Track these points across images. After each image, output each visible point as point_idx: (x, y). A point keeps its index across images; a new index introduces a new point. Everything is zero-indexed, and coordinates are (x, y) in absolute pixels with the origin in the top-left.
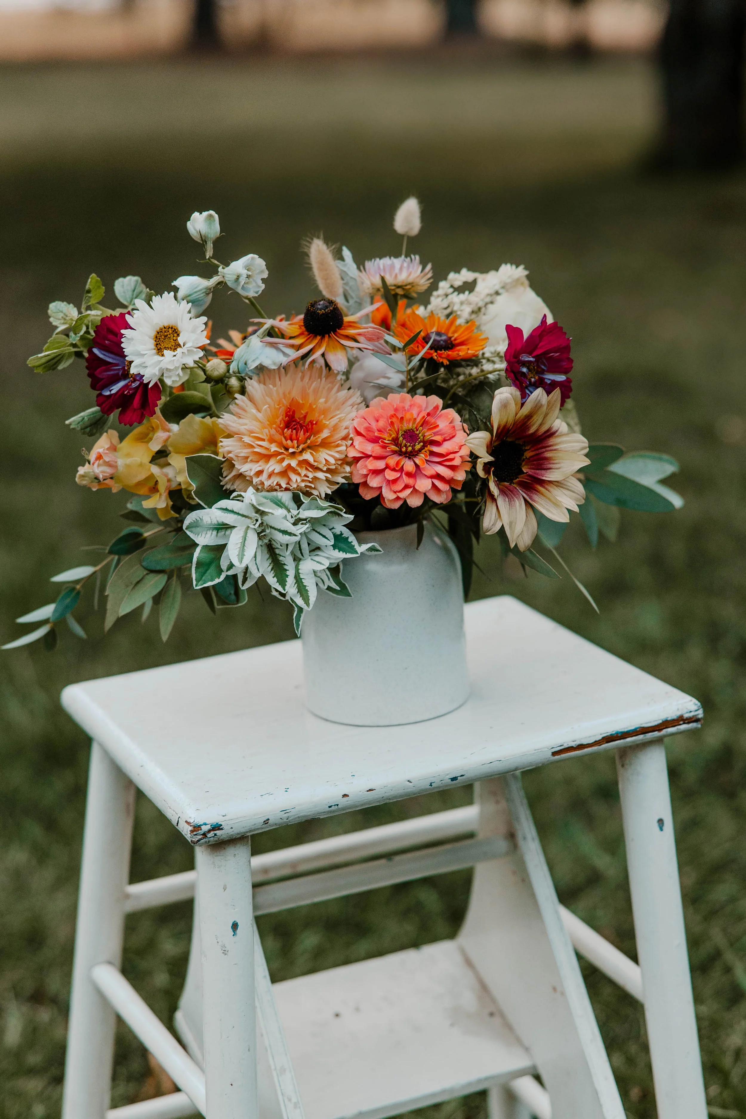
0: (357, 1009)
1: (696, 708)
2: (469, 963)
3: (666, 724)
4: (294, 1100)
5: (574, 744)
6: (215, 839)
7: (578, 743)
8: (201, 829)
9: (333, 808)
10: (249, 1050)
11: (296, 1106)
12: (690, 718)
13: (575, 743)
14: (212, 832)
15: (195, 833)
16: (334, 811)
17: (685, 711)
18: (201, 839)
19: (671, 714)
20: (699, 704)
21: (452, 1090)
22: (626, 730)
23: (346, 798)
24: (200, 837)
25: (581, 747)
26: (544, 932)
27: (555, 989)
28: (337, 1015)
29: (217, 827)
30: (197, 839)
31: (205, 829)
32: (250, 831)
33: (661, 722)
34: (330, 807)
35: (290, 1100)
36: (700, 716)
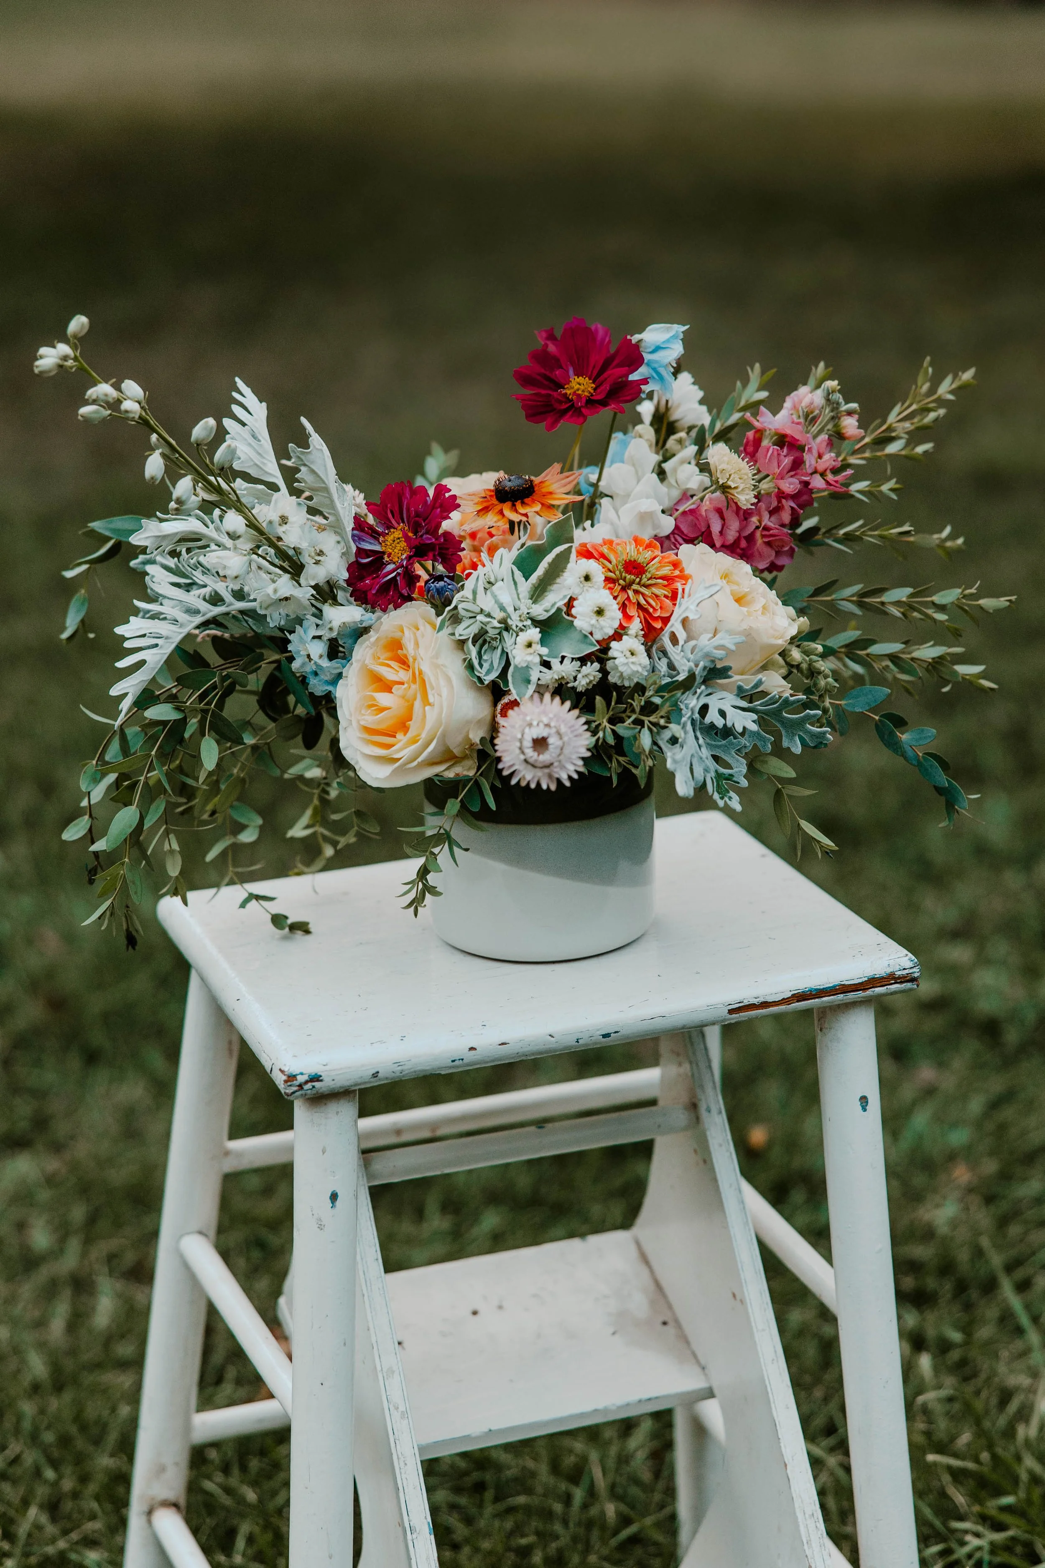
0: (500, 1307)
1: (911, 964)
2: (644, 1259)
3: (873, 982)
4: (402, 1408)
5: (755, 1001)
6: (314, 1091)
7: (762, 1000)
8: (296, 1080)
9: (457, 1063)
10: (345, 1344)
11: (404, 1415)
12: (904, 977)
13: (758, 1000)
14: (310, 1084)
15: (289, 1084)
16: (457, 1067)
17: (898, 968)
18: (296, 1091)
19: (879, 971)
20: (916, 960)
21: (606, 1411)
22: (822, 987)
23: (473, 1052)
24: (295, 1089)
25: (765, 1005)
26: (725, 1226)
27: (734, 1296)
29: (316, 1078)
30: (292, 1091)
31: (301, 1079)
32: (356, 1085)
33: (866, 979)
34: (453, 1061)
35: (397, 1408)
36: (916, 975)
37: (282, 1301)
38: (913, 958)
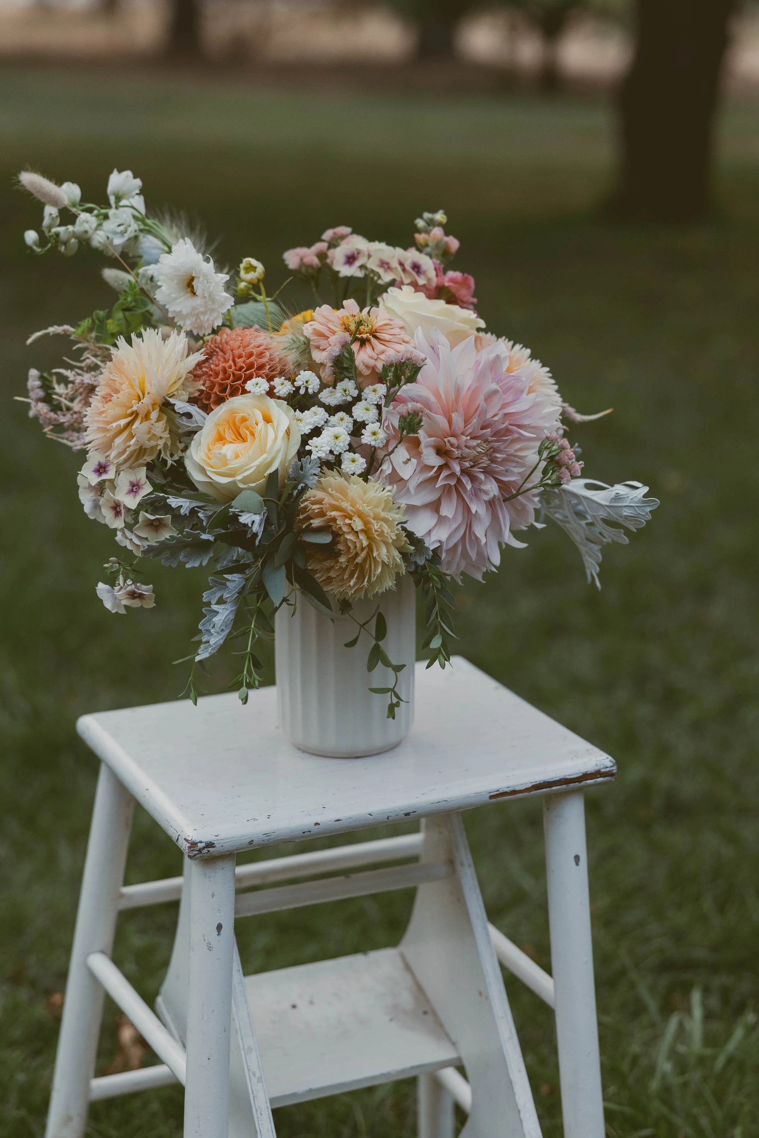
0: (311, 1003)
1: (611, 764)
2: (408, 968)
3: (586, 776)
4: (258, 1075)
5: (508, 790)
6: (209, 854)
7: (511, 789)
8: (197, 846)
9: (306, 833)
10: (225, 1031)
11: (259, 1080)
12: (606, 773)
13: (509, 789)
14: (206, 849)
15: (192, 849)
16: (307, 836)
17: (602, 766)
18: (197, 854)
19: (590, 768)
20: (614, 761)
21: (389, 1074)
22: (552, 780)
23: (317, 826)
24: (196, 852)
25: (514, 792)
26: (474, 945)
27: (480, 994)
28: (294, 1007)
29: (210, 845)
30: (193, 854)
31: (200, 845)
32: (237, 850)
33: (581, 774)
34: (304, 833)
35: (254, 1075)
36: (614, 771)
37: (160, 1000)
38: (612, 759)
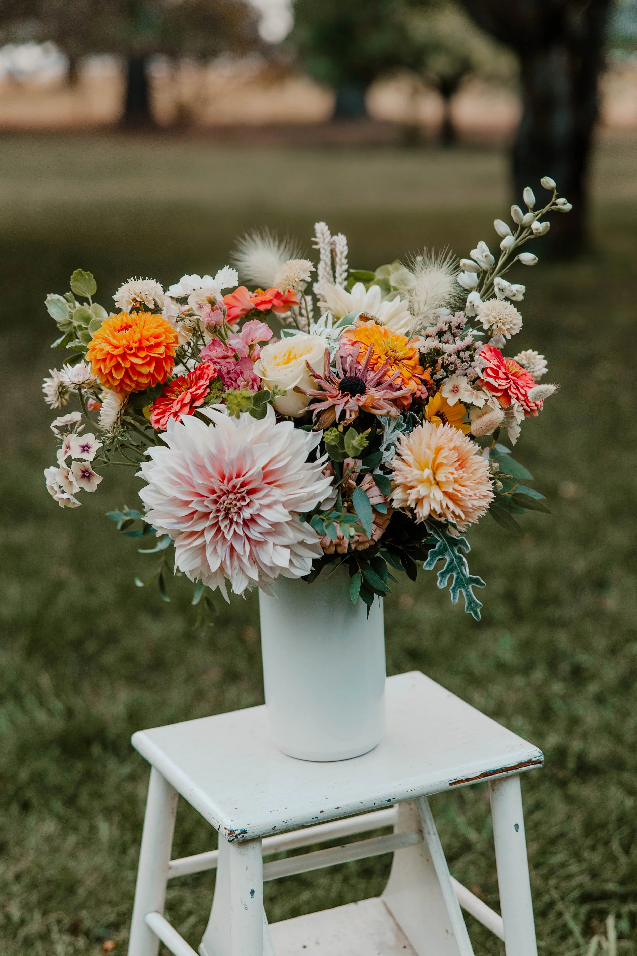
0: (318, 943)
1: (539, 754)
2: (390, 913)
3: (521, 765)
5: (463, 778)
6: (243, 839)
7: (466, 777)
8: (234, 833)
9: (314, 819)
12: (536, 761)
13: (464, 777)
14: (241, 835)
15: (231, 835)
16: (315, 821)
17: (533, 757)
18: (234, 839)
19: (524, 759)
20: (542, 752)
22: (496, 769)
23: (322, 813)
24: (234, 838)
25: (468, 780)
26: (441, 894)
27: (447, 931)
28: (305, 947)
29: (244, 832)
30: (232, 839)
31: (237, 833)
32: (264, 834)
33: (517, 763)
36: (542, 760)
37: (202, 946)
38: (540, 751)
